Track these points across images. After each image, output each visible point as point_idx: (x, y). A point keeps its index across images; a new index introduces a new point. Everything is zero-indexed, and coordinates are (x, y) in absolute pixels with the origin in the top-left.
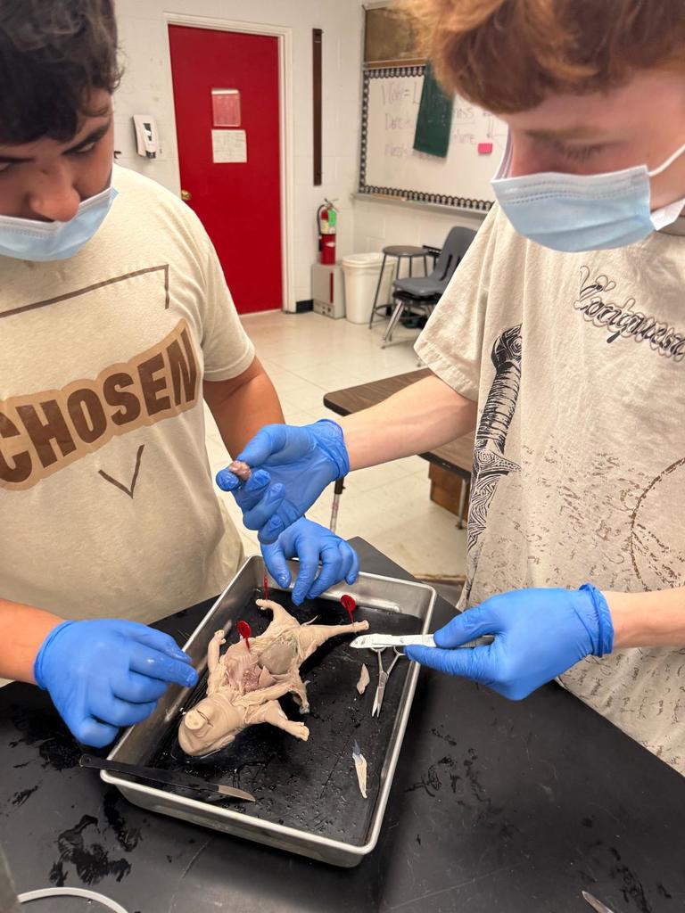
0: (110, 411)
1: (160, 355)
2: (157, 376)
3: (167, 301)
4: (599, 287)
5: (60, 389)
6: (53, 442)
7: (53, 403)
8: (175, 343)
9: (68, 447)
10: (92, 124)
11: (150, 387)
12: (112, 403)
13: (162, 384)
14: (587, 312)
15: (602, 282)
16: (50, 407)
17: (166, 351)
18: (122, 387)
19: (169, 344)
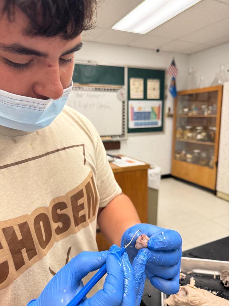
0: (54, 226)
1: (82, 190)
2: (80, 202)
3: (85, 161)
5: (30, 214)
7: (26, 223)
8: (89, 183)
11: (77, 208)
12: (55, 221)
13: (82, 206)
17: (85, 188)
18: (61, 210)
19: (86, 184)
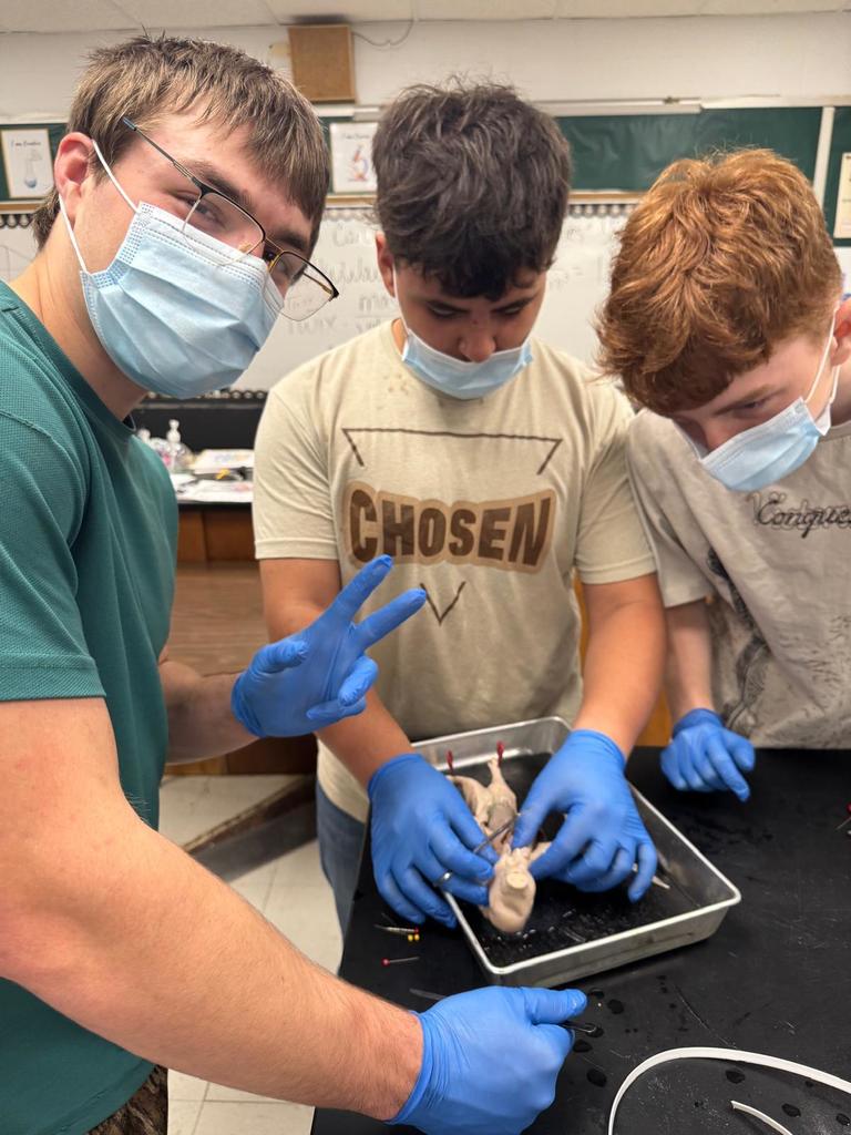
0: (449, 538)
2: (498, 525)
3: (543, 468)
4: (775, 502)
5: (419, 500)
6: (399, 538)
7: (411, 508)
9: (408, 550)
10: (514, 295)
11: (489, 533)
12: (453, 533)
13: (501, 535)
14: (775, 523)
15: (775, 497)
16: (407, 509)
17: (518, 508)
18: (466, 522)
19: (523, 503)
